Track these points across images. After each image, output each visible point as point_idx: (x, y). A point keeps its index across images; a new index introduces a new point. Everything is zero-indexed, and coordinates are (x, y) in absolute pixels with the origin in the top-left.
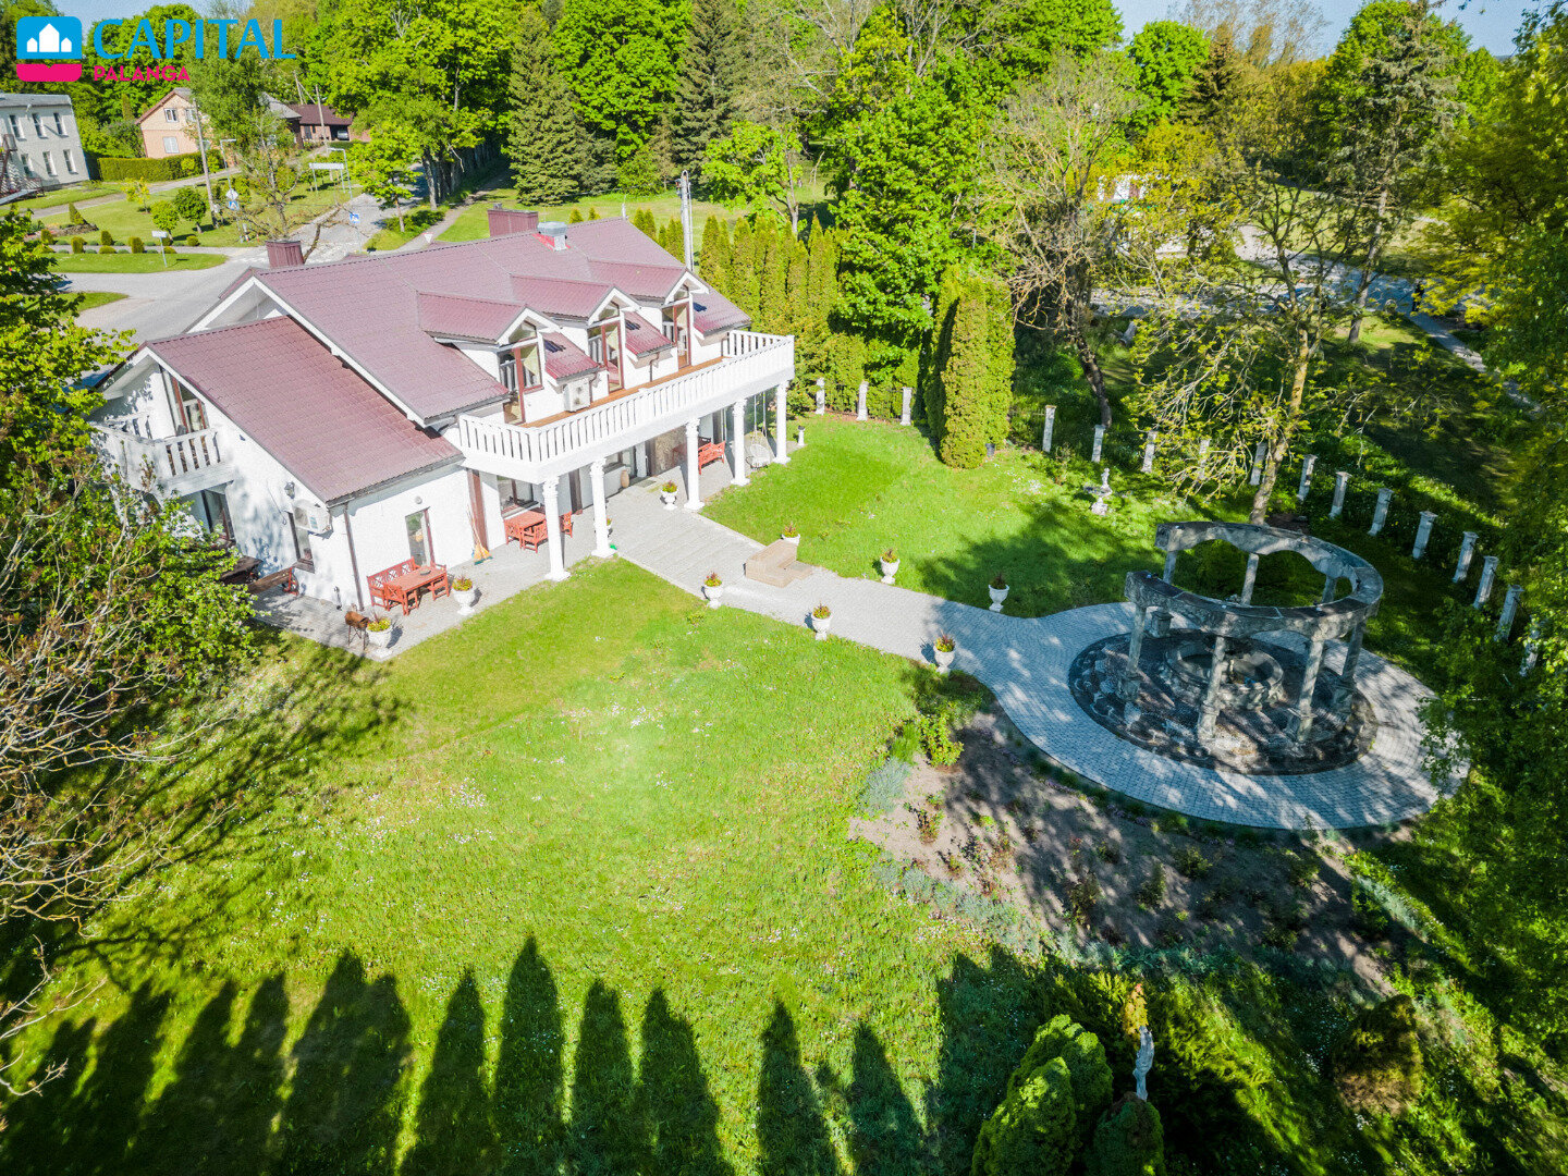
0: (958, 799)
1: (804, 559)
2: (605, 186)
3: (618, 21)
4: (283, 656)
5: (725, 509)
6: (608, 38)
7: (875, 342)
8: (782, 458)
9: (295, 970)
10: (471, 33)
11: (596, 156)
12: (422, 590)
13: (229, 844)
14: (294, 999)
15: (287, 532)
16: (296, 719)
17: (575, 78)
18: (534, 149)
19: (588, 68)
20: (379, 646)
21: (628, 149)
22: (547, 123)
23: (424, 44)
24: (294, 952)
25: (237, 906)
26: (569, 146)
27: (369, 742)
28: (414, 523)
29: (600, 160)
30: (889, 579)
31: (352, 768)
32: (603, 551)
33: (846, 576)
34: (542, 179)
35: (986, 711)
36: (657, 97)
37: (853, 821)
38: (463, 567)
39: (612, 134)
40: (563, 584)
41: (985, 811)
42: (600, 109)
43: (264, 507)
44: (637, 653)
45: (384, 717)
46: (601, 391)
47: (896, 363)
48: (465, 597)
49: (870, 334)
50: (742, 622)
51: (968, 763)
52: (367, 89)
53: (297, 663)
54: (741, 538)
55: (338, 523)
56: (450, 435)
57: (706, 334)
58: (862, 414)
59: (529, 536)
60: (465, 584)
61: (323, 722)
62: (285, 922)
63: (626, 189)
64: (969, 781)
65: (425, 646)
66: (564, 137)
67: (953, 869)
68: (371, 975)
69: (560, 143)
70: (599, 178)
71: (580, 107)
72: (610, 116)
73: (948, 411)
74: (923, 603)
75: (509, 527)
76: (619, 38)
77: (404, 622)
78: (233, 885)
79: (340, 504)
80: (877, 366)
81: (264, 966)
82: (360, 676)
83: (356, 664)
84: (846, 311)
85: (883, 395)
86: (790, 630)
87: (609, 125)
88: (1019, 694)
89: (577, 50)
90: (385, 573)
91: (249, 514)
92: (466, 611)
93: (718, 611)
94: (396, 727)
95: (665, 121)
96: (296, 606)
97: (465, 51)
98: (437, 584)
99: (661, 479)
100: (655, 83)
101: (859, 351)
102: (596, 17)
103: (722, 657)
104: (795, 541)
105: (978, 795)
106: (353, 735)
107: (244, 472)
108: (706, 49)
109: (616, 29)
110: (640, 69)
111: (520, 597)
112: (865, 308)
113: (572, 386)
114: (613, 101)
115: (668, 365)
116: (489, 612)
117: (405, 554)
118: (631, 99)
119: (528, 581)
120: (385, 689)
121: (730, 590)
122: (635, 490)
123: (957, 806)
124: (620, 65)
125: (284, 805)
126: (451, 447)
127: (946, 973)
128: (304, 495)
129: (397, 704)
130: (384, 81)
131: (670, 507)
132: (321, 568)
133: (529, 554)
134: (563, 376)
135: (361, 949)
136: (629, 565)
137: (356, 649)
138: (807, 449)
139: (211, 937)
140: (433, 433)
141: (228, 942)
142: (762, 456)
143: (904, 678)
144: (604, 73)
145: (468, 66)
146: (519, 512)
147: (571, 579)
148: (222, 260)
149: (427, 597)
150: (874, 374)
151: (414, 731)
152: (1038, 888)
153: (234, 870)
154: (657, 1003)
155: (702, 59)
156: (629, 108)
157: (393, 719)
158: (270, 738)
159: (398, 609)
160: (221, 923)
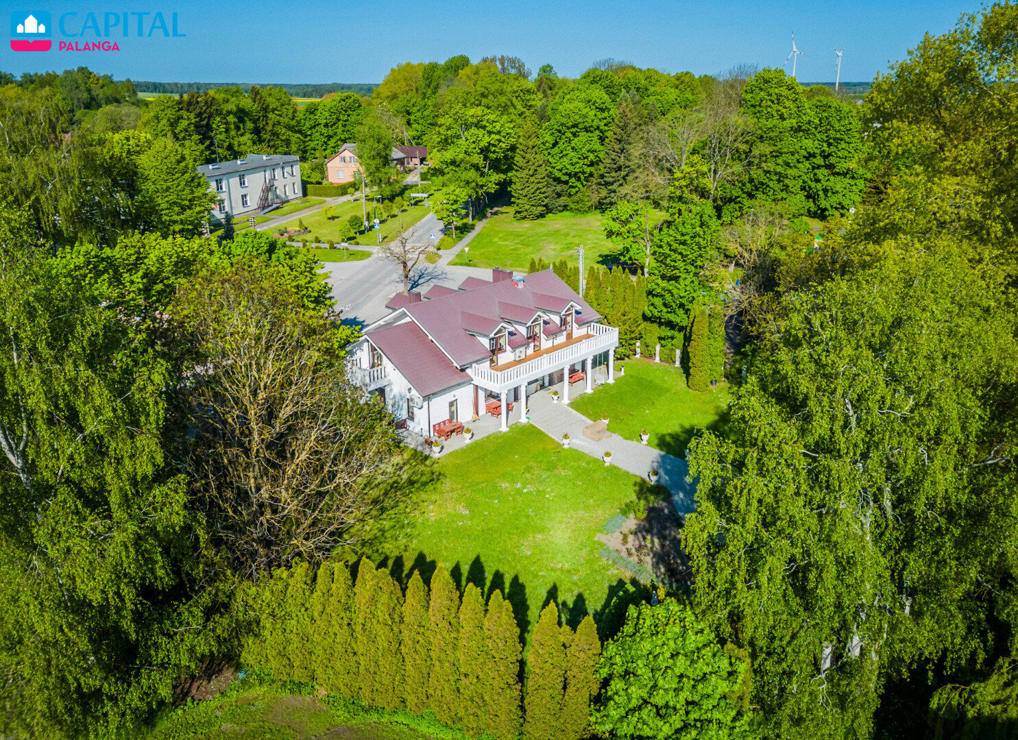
0: (641, 532)
1: (609, 428)
2: (560, 208)
3: (575, 126)
4: (401, 453)
5: (580, 404)
6: (569, 135)
7: (663, 327)
8: (611, 381)
9: (406, 555)
10: (498, 137)
11: (557, 194)
12: (452, 432)
13: (384, 516)
14: (406, 563)
15: (405, 406)
16: (405, 477)
17: (549, 154)
18: (524, 192)
19: (556, 150)
20: (435, 453)
21: (574, 190)
22: (532, 179)
23: (474, 142)
24: (405, 550)
25: (388, 535)
26: (543, 190)
27: (430, 487)
28: (451, 404)
29: (559, 195)
30: (645, 442)
31: (424, 496)
32: (524, 420)
33: (626, 439)
34: (527, 207)
35: (664, 500)
36: (592, 164)
37: (599, 534)
38: (468, 423)
39: (566, 183)
40: (505, 433)
41: (649, 537)
42: (561, 170)
43: (398, 395)
44: (530, 464)
45: (435, 478)
46: (530, 351)
47: (672, 338)
48: (468, 436)
49: (661, 324)
50: (576, 455)
51: (648, 519)
52: (444, 166)
53: (406, 456)
54: (584, 418)
55: (425, 404)
56: (468, 371)
57: (580, 325)
58: (657, 359)
59: (495, 411)
60: (468, 431)
61: (414, 478)
62: (402, 541)
63: (571, 210)
64: (647, 525)
65: (451, 454)
66: (540, 185)
67: (630, 554)
68: (428, 560)
69: (538, 189)
70: (557, 204)
71: (550, 169)
72: (566, 174)
73: (690, 364)
74: (655, 453)
75: (487, 407)
76: (574, 135)
77: (445, 443)
78: (387, 527)
79: (427, 398)
80: (663, 339)
81: (396, 553)
82: (428, 463)
83: (426, 458)
84: (648, 314)
85: (667, 352)
86: (596, 461)
87: (566, 178)
88: (681, 495)
89: (551, 140)
90: (439, 424)
91: (391, 397)
92: (468, 441)
93: (567, 450)
94: (440, 482)
95: (596, 175)
96: (405, 434)
97: (494, 146)
98: (459, 429)
99: (554, 388)
100: (592, 157)
101: (656, 331)
102: (562, 124)
103: (564, 469)
104: (607, 421)
105: (649, 531)
106: (425, 484)
107: (393, 381)
108: (620, 141)
109: (574, 130)
110: (584, 151)
111: (488, 437)
112: (656, 314)
113: (518, 351)
114: (568, 167)
115: (562, 339)
116: (476, 442)
117: (447, 417)
118: (577, 166)
119: (492, 430)
120: (436, 468)
121: (575, 441)
122: (542, 392)
123: (639, 534)
124: (573, 148)
125: (402, 505)
126: (468, 376)
127: (614, 584)
128: (414, 392)
129: (440, 474)
130: (453, 163)
131: (555, 402)
132: (416, 420)
133: (494, 418)
134: (514, 347)
135: (426, 552)
136: (533, 427)
137: (427, 452)
138: (624, 376)
139: (381, 543)
140: (463, 370)
141: (386, 545)
142: (601, 380)
143: (635, 484)
144: (564, 153)
145: (494, 152)
146: (492, 401)
147: (510, 431)
148: (368, 255)
149: (454, 434)
150: (663, 342)
151: (446, 485)
152: (657, 563)
153: (387, 524)
154: (516, 579)
155: (617, 147)
156: (576, 170)
157: (438, 479)
158: (395, 482)
159: (443, 438)
160: (383, 539)
